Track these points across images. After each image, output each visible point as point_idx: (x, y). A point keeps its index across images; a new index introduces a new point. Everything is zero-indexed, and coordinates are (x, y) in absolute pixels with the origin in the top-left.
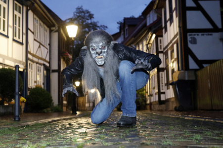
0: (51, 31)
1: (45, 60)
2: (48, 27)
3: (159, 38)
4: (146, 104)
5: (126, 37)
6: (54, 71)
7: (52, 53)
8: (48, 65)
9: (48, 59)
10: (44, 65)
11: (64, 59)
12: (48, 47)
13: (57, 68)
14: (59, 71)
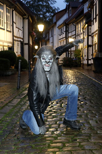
0: (24, 19)
1: (21, 38)
2: (22, 16)
3: (89, 27)
4: (81, 64)
5: (70, 15)
6: (26, 44)
7: (24, 33)
8: (22, 40)
9: (22, 37)
11: (31, 36)
12: (22, 29)
13: (27, 42)
14: (28, 44)
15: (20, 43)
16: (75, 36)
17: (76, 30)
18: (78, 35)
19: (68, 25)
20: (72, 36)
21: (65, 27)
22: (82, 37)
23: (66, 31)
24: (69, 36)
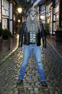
0: (9, 3)
1: (7, 16)
2: (8, 1)
3: (54, 9)
6: (11, 20)
7: (10, 12)
8: (8, 18)
10: (7, 18)
11: (15, 14)
12: (8, 10)
13: (12, 19)
14: (13, 20)
15: (6, 19)
16: (45, 14)
17: (46, 10)
18: (47, 13)
19: (41, 6)
20: (43, 13)
21: (39, 7)
22: (49, 15)
23: (39, 10)
24: (42, 13)
